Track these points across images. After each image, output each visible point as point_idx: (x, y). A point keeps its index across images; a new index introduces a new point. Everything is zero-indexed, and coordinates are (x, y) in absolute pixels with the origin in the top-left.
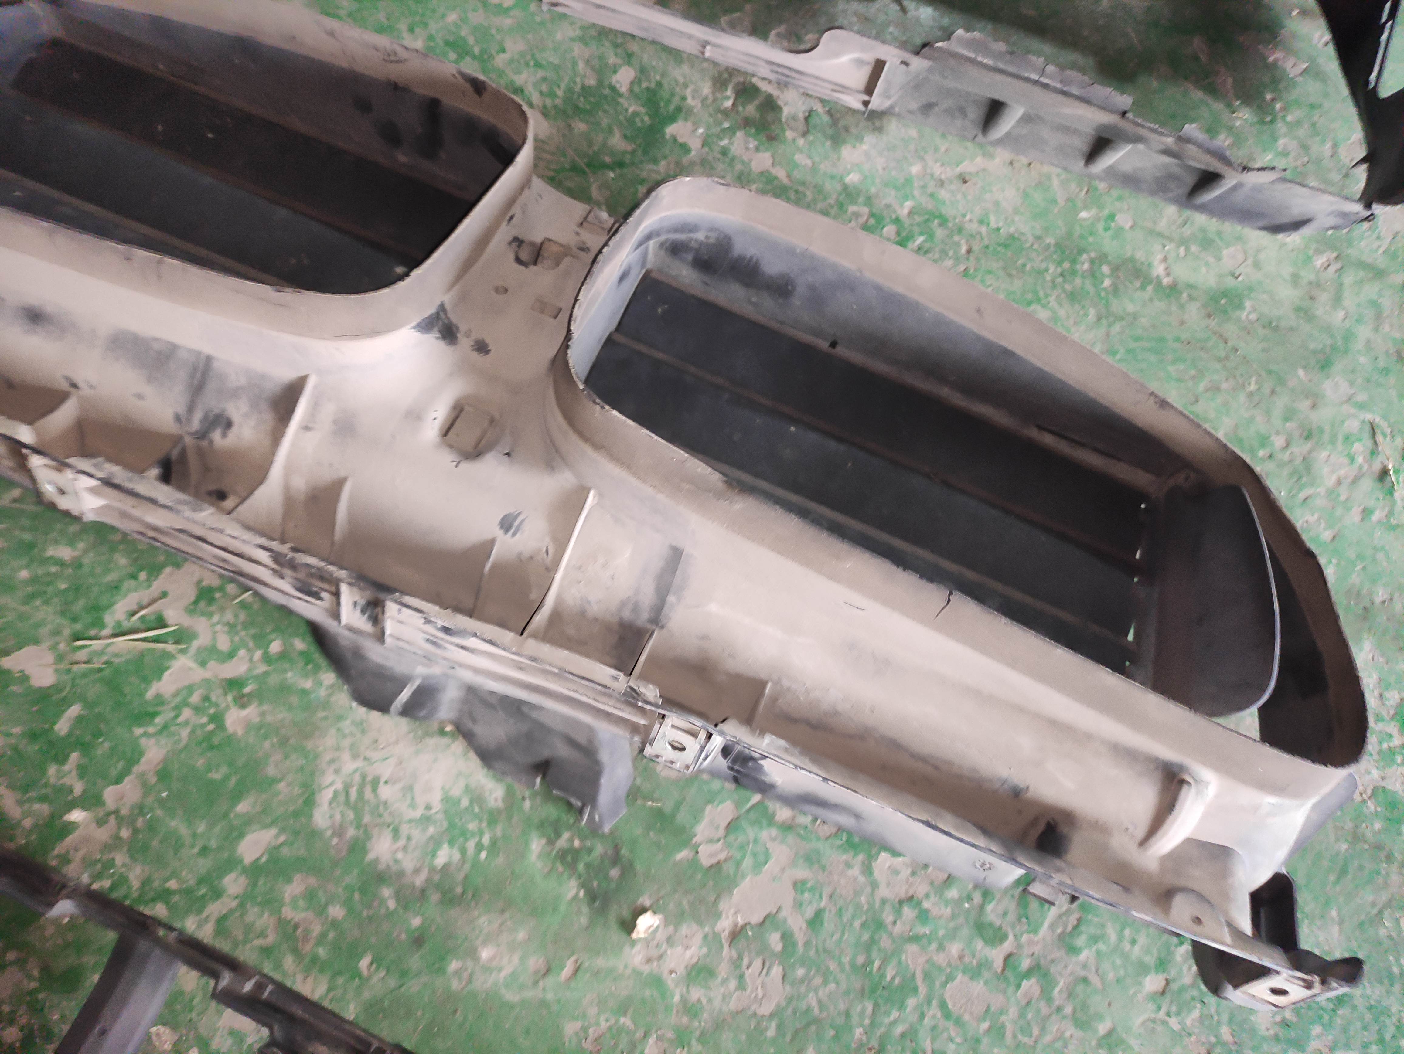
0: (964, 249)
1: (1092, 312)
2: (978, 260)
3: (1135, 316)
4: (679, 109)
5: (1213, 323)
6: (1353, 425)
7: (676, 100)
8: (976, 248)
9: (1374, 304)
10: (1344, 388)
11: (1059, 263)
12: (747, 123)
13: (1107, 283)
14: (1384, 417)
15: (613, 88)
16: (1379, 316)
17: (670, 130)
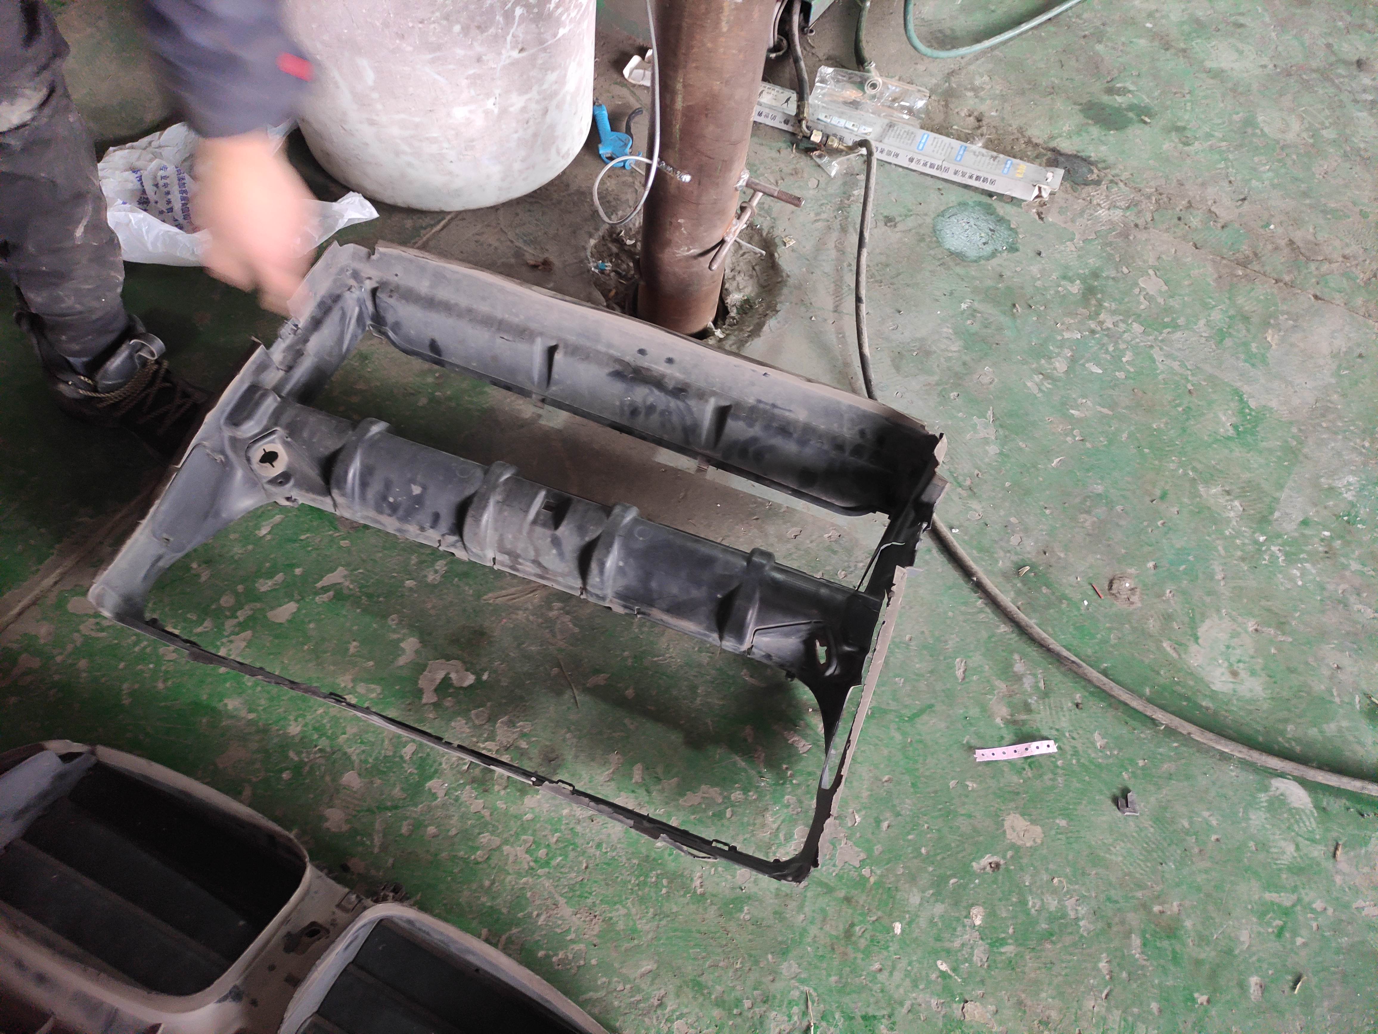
0: (584, 865)
1: (651, 910)
2: (590, 873)
3: (676, 914)
4: (436, 771)
5: (722, 920)
6: (795, 994)
7: (436, 766)
8: (590, 866)
9: (823, 910)
10: (795, 968)
11: (638, 877)
12: (473, 781)
13: (664, 891)
14: (815, 990)
15: (401, 757)
16: (824, 920)
17: (429, 784)
